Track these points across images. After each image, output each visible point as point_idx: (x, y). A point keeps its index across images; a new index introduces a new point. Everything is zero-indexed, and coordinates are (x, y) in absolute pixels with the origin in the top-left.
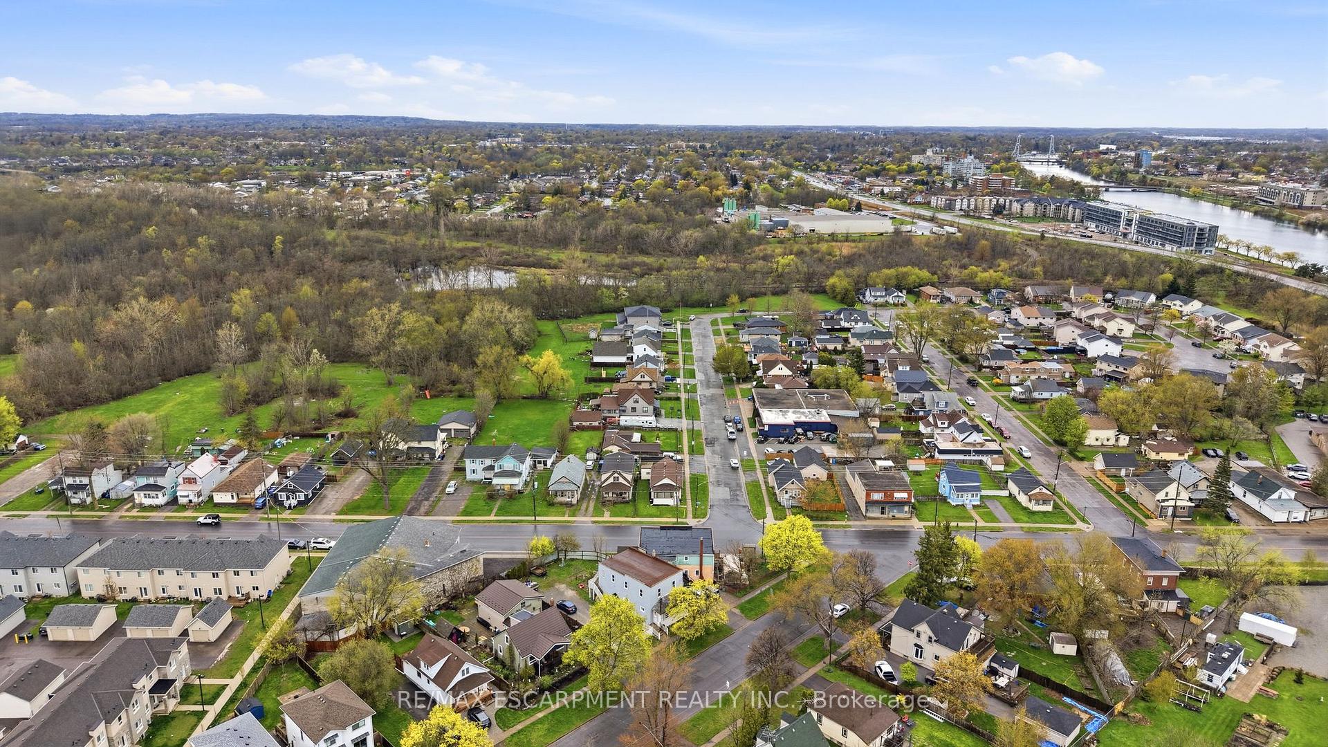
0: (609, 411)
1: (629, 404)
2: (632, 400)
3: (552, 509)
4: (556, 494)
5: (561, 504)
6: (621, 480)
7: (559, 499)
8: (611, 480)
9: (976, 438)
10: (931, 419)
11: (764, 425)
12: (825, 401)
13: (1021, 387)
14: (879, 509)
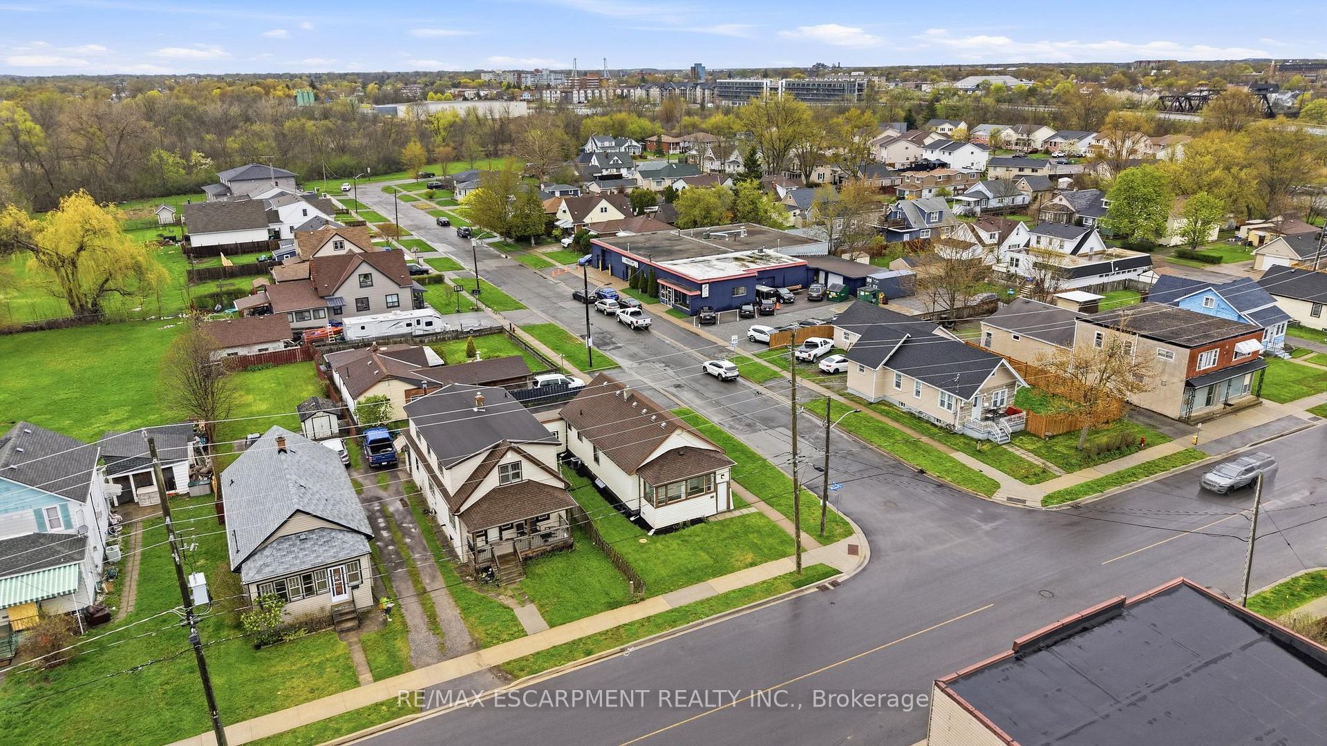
0: (300, 315)
1: (349, 291)
2: (354, 280)
3: (281, 664)
4: (280, 589)
5: (312, 625)
6: (530, 472)
7: (301, 606)
8: (492, 481)
9: (1094, 243)
10: (963, 234)
11: (699, 286)
12: (751, 239)
13: (969, 195)
14: (1201, 396)
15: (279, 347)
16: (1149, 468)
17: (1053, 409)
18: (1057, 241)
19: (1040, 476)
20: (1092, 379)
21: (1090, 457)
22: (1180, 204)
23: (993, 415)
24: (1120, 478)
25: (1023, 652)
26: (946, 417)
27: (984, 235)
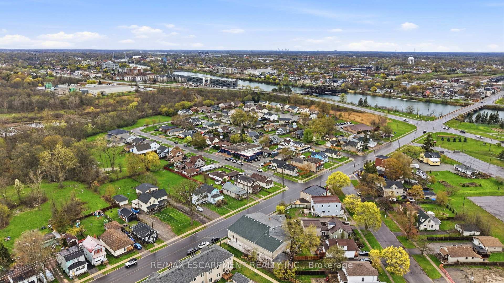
1: (197, 163)
2: (198, 161)
5: (245, 198)
8: (254, 185)
9: (303, 145)
10: (282, 143)
11: (249, 157)
12: (248, 146)
13: (279, 131)
14: (318, 169)
15: (195, 173)
16: (313, 178)
17: (303, 172)
18: (298, 145)
19: (302, 179)
20: (306, 168)
21: (307, 177)
22: (315, 134)
23: (296, 173)
24: (310, 179)
25: (305, 189)
26: (291, 174)
27: (286, 144)
